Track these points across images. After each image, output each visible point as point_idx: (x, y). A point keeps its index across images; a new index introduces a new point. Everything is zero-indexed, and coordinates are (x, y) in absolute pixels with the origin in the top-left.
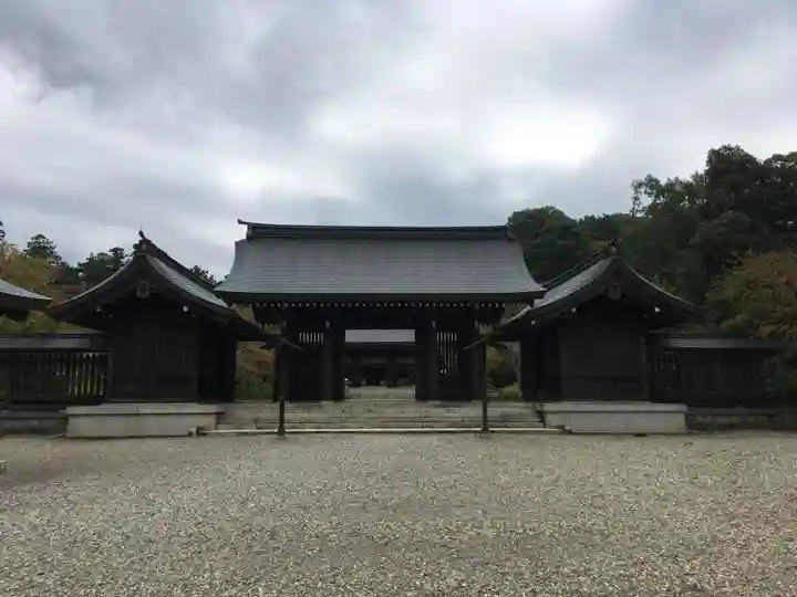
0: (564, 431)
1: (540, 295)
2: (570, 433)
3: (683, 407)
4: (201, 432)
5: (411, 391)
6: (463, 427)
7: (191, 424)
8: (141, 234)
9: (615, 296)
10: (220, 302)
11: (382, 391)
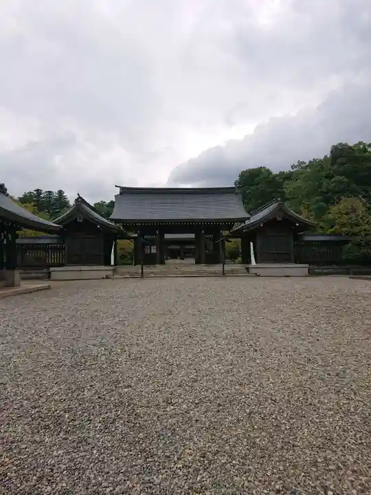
0: (257, 275)
1: (249, 219)
2: (259, 276)
3: (307, 265)
4: (107, 277)
5: (193, 261)
6: (215, 275)
7: (104, 274)
8: (78, 195)
9: (279, 219)
10: (113, 224)
11: (178, 261)
